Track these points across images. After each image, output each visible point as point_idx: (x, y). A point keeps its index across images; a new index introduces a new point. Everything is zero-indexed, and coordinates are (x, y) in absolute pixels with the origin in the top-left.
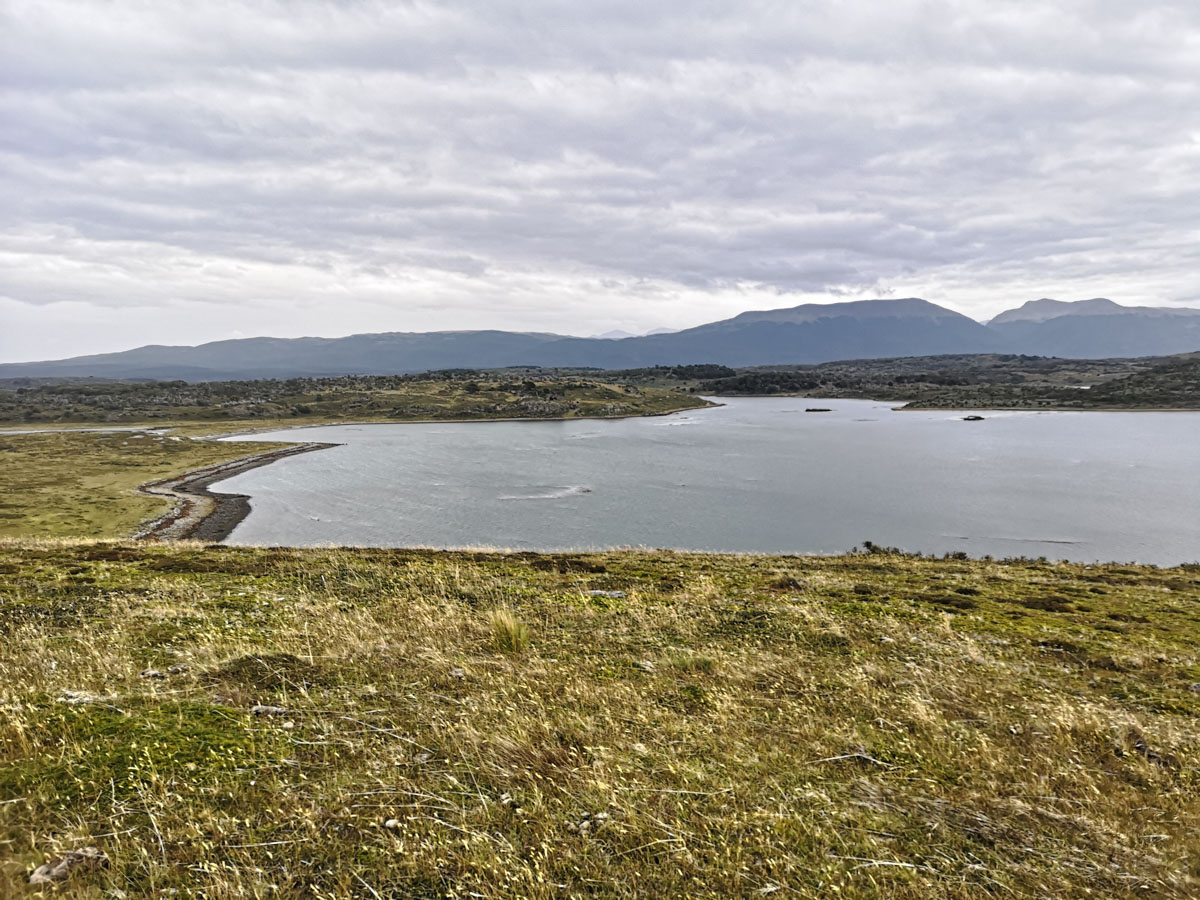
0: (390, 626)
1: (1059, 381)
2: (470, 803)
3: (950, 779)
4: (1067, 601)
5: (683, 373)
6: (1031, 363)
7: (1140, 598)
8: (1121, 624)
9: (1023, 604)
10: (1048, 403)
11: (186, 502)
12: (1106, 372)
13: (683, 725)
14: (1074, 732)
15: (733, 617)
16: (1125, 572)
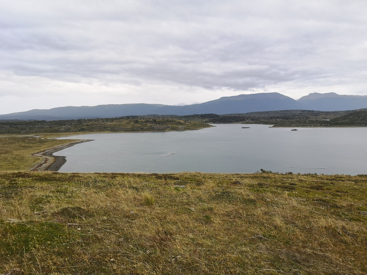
0: (111, 198)
1: (320, 118)
2: (137, 253)
3: (287, 243)
4: (323, 187)
5: (203, 116)
6: (312, 113)
7: (346, 185)
8: (340, 194)
9: (310, 188)
10: (317, 125)
11: (46, 159)
12: (334, 115)
13: (204, 228)
14: (325, 228)
15: (220, 193)
16: (341, 177)
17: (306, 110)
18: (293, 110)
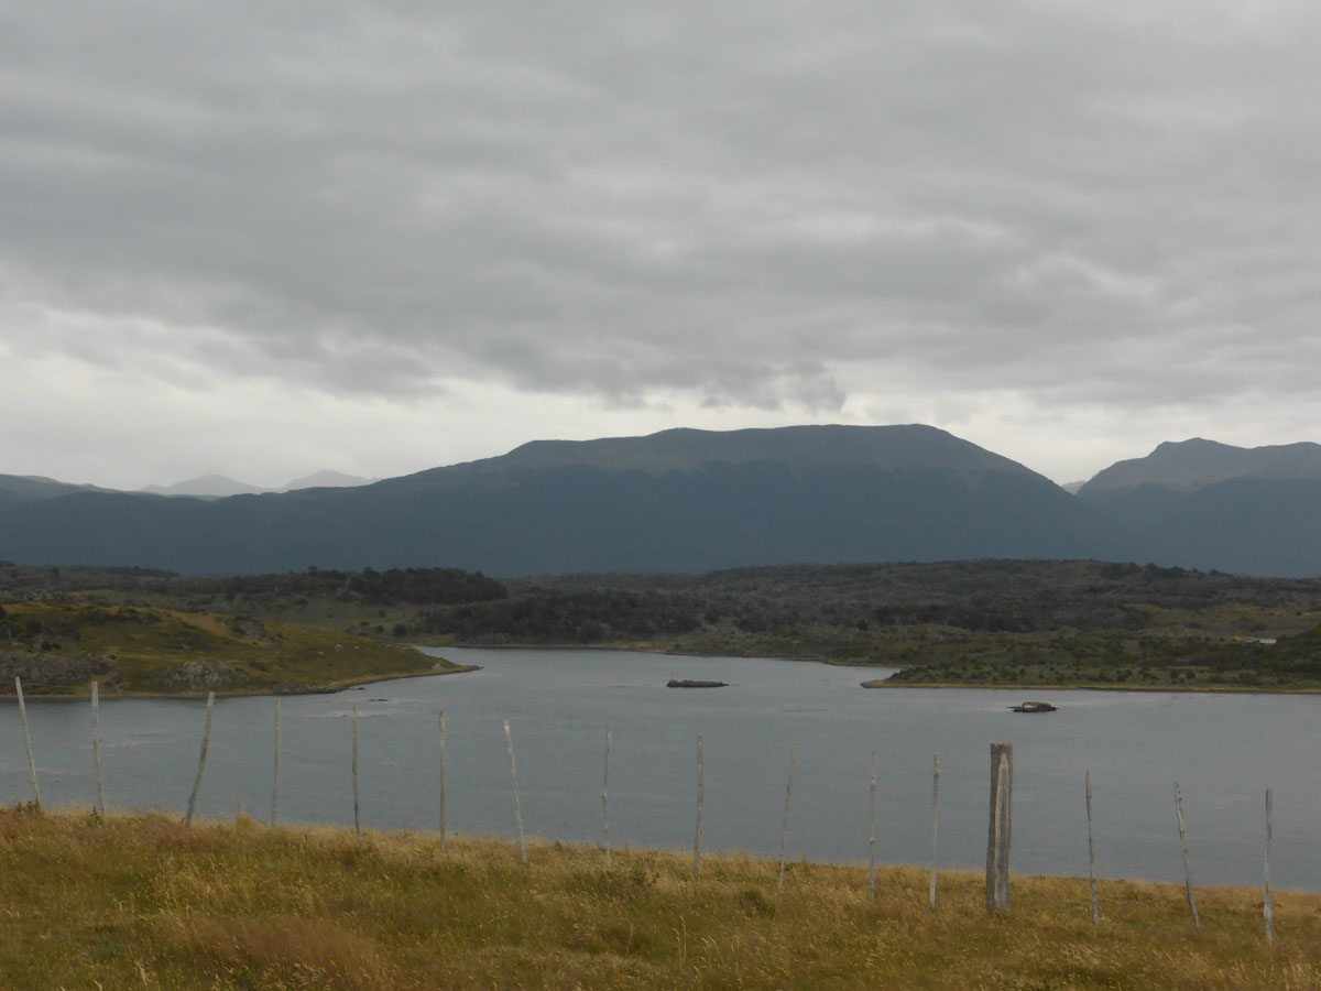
1: (1219, 626)
5: (377, 589)
6: (1167, 583)
10: (1191, 675)
12: (1313, 608)
17: (1133, 565)
18: (1041, 562)
